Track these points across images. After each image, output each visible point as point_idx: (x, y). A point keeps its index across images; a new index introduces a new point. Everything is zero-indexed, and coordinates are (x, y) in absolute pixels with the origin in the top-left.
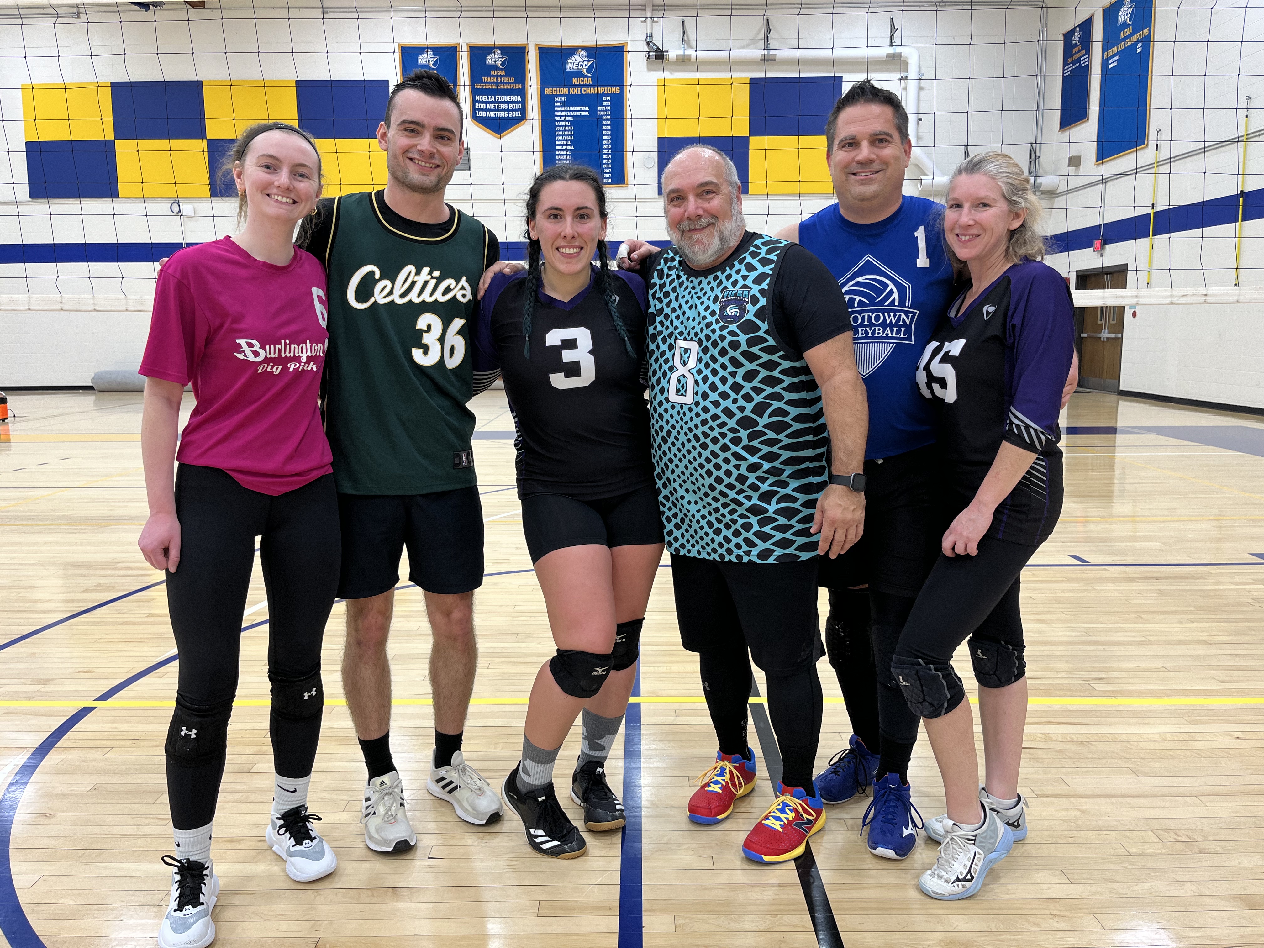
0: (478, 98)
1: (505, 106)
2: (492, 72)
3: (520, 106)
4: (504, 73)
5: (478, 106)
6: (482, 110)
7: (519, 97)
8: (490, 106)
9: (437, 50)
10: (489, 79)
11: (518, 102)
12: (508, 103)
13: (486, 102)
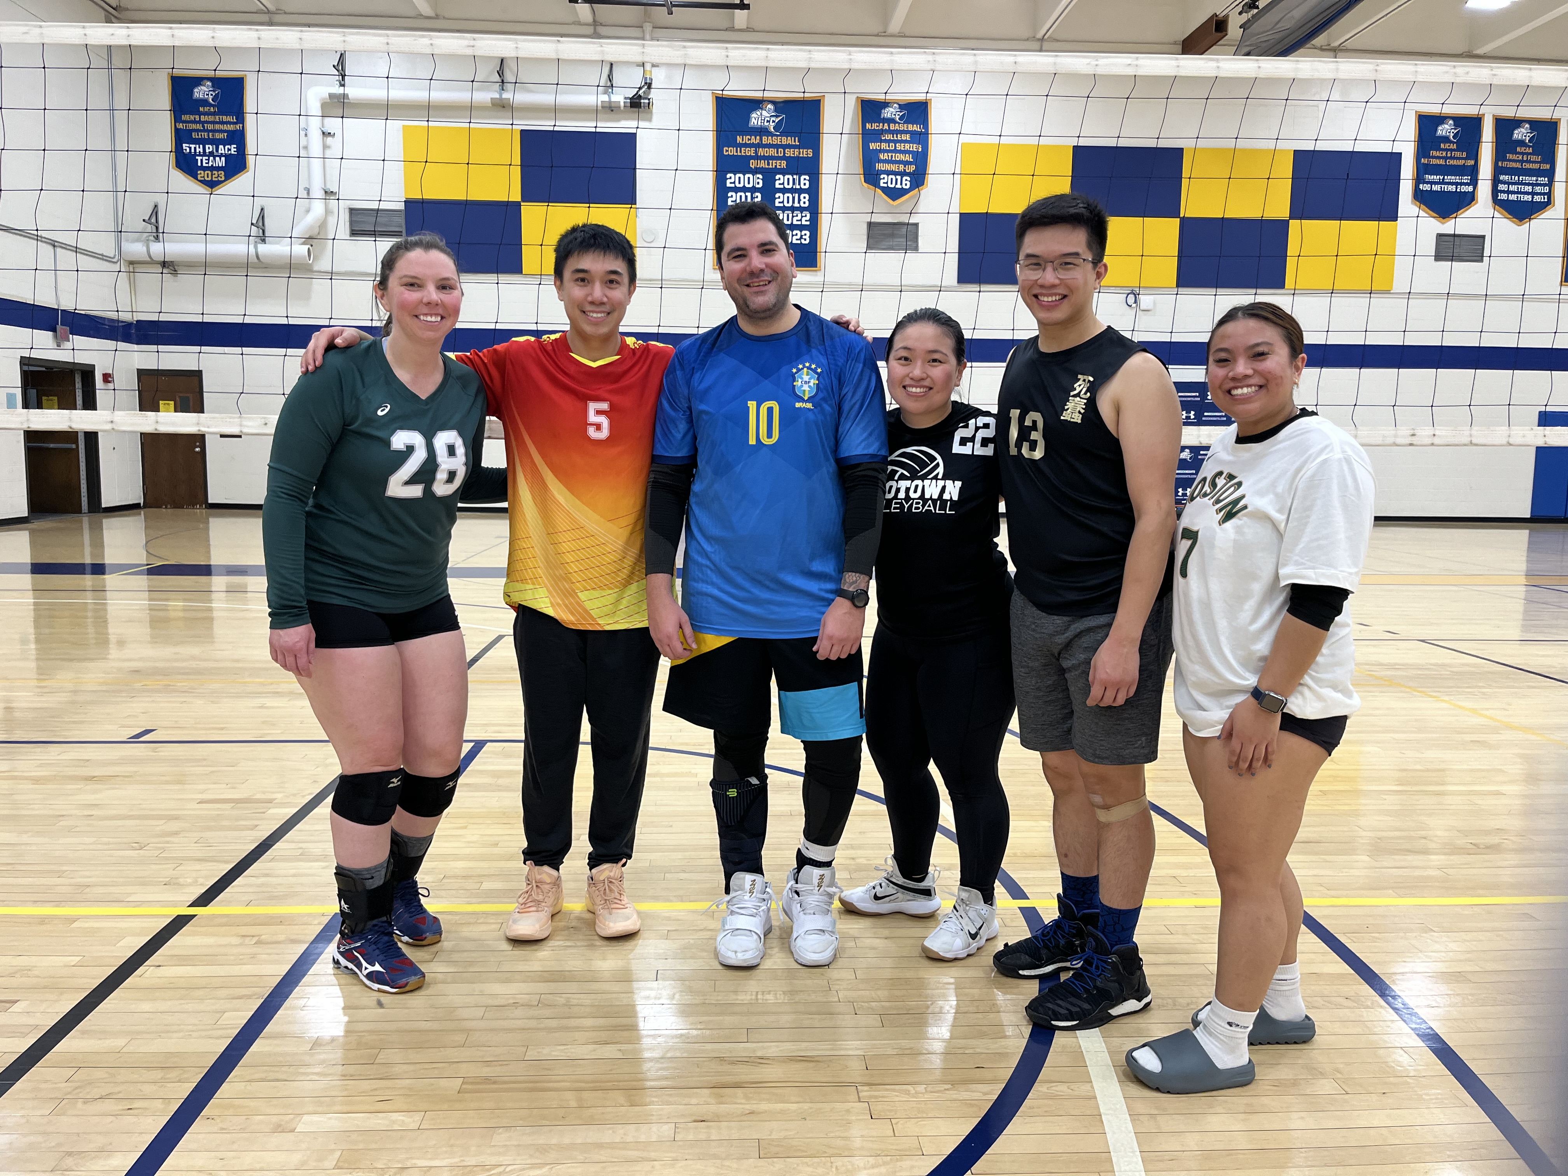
0: (1502, 177)
1: (1529, 189)
2: (1518, 149)
3: (1547, 190)
4: (1531, 150)
5: (1501, 187)
6: (1503, 192)
7: (1546, 179)
8: (1513, 188)
9: (1459, 120)
10: (1515, 157)
11: (1544, 185)
12: (1532, 185)
13: (1509, 184)
